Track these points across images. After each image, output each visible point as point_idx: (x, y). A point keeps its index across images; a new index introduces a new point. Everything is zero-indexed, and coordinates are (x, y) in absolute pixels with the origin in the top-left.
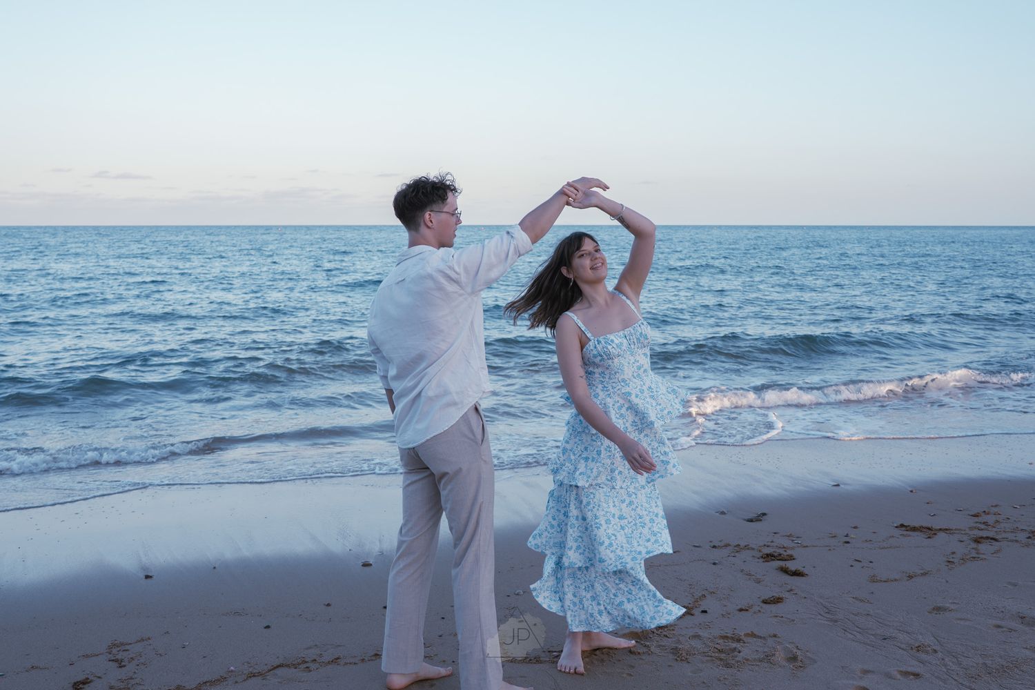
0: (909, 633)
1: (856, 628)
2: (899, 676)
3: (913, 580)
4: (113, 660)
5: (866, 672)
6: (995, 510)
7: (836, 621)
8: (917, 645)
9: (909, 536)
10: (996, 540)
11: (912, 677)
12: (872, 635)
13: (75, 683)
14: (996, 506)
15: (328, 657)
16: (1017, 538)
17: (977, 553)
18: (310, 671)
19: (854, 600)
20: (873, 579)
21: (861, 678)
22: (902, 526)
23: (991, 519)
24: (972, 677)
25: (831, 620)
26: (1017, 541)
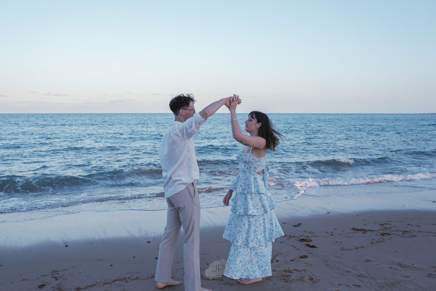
0: (356, 270)
1: (337, 268)
2: (352, 286)
3: (358, 249)
4: (53, 277)
5: (339, 285)
6: (389, 223)
7: (328, 265)
8: (359, 274)
9: (356, 232)
10: (390, 234)
11: (357, 287)
12: (342, 270)
13: (39, 286)
14: (390, 221)
15: (134, 277)
16: (398, 234)
17: (383, 239)
18: (128, 282)
19: (335, 257)
20: (342, 249)
21: (337, 287)
22: (353, 229)
23: (388, 226)
25: (326, 265)
26: (398, 235)
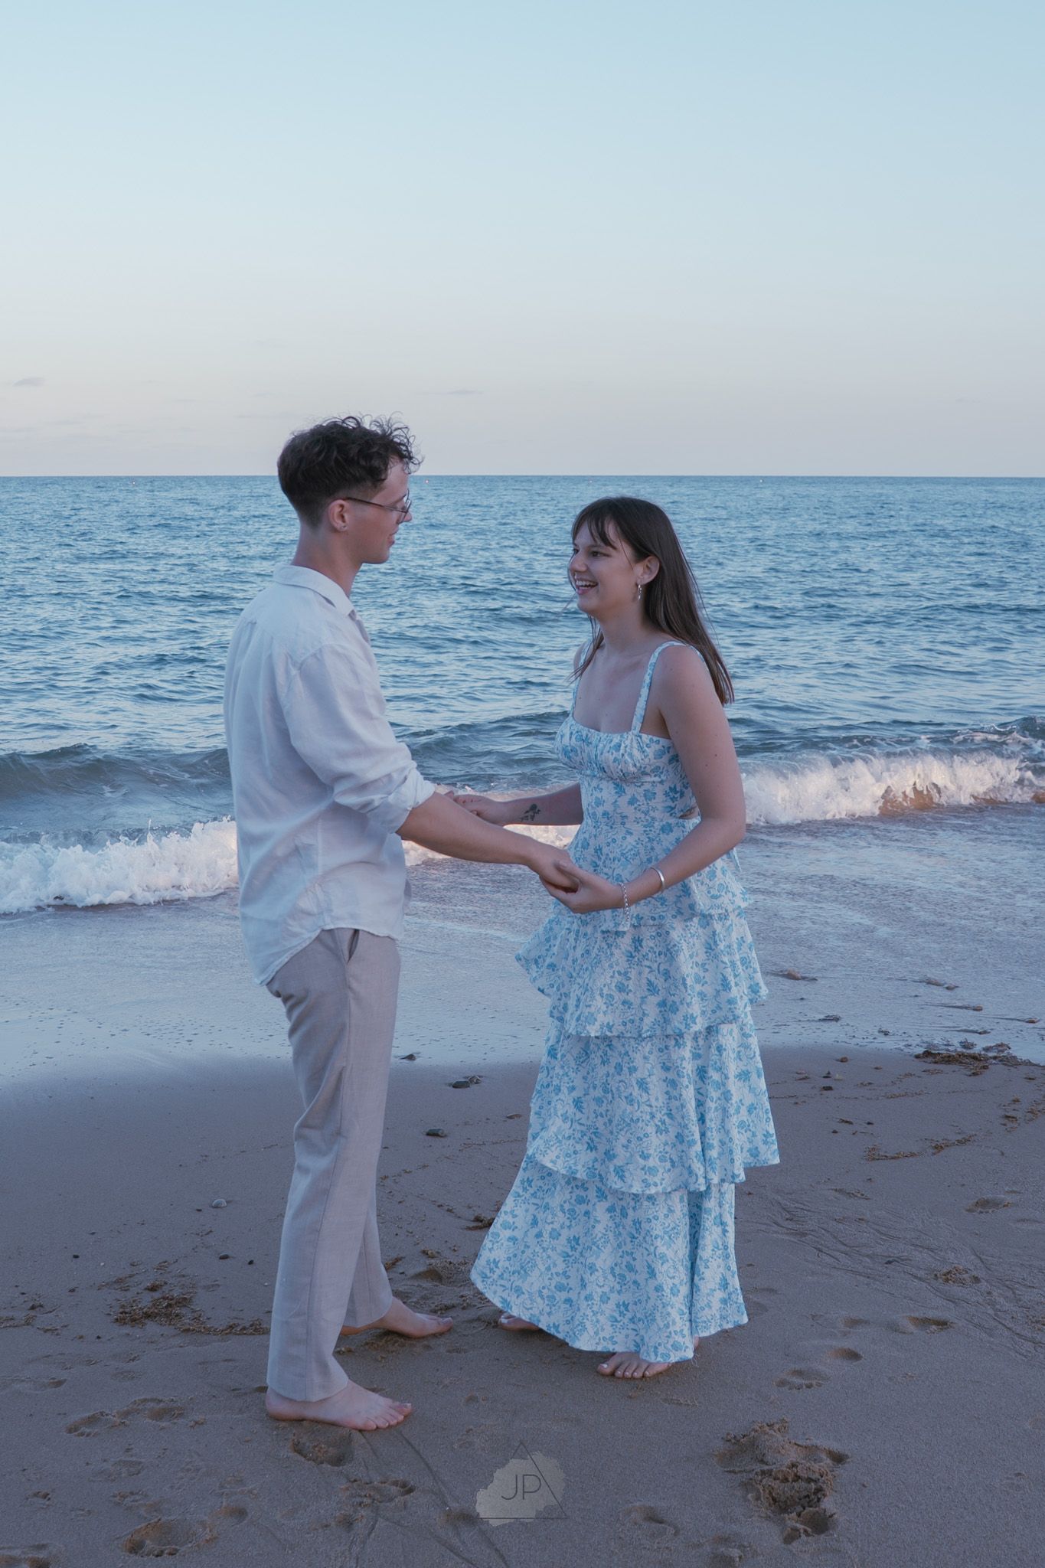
0: (931, 1250)
1: (843, 1248)
2: (911, 1328)
3: (943, 1153)
5: (854, 1323)
7: (804, 1234)
8: (945, 1271)
9: (939, 1072)
11: (934, 1327)
12: (868, 1256)
19: (837, 1195)
20: (873, 1155)
21: (845, 1334)
22: (927, 1054)
24: (1037, 1322)
25: (795, 1232)
